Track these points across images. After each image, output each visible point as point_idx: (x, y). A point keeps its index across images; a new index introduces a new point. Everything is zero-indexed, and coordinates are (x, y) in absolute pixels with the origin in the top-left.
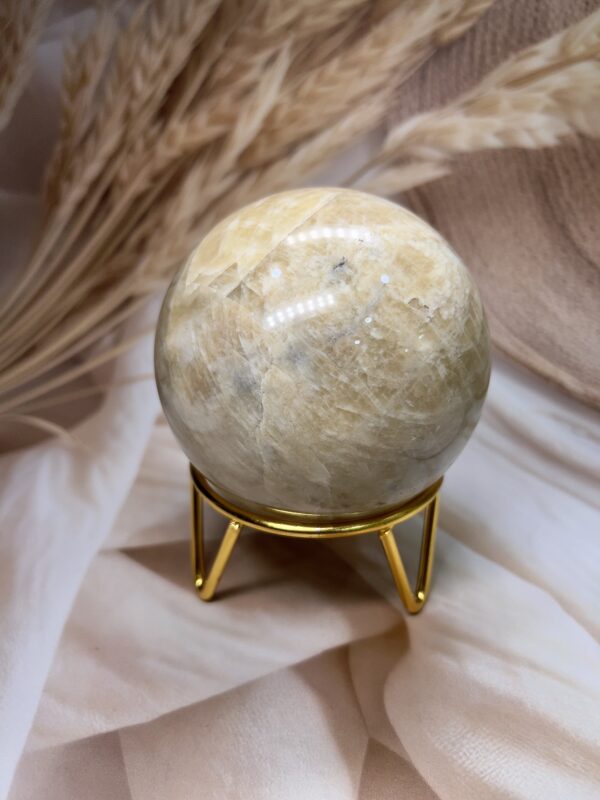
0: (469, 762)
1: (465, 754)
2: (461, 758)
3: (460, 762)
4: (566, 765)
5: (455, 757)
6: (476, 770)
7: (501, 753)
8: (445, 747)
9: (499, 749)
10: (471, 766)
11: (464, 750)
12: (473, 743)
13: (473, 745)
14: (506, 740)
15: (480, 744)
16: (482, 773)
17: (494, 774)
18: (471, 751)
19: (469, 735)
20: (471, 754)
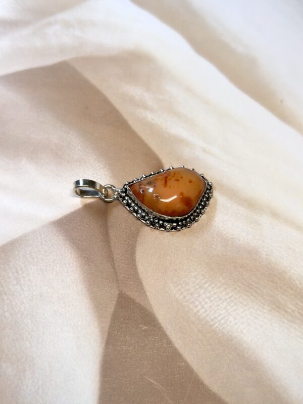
0: (203, 310)
1: (200, 303)
2: (197, 306)
3: (195, 310)
4: (286, 312)
5: (191, 306)
6: (208, 318)
7: (232, 301)
8: (184, 297)
9: (230, 297)
10: (205, 315)
11: (201, 300)
12: (210, 292)
13: (208, 295)
14: (238, 289)
15: (215, 293)
16: (213, 320)
17: (223, 321)
18: (207, 300)
19: (207, 285)
20: (206, 303)
